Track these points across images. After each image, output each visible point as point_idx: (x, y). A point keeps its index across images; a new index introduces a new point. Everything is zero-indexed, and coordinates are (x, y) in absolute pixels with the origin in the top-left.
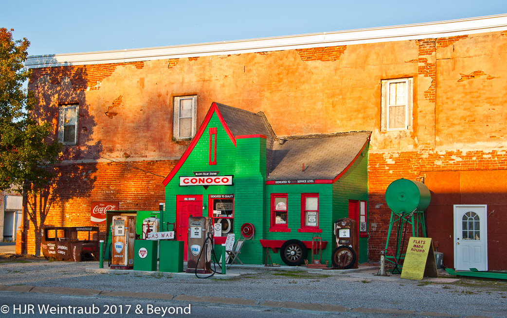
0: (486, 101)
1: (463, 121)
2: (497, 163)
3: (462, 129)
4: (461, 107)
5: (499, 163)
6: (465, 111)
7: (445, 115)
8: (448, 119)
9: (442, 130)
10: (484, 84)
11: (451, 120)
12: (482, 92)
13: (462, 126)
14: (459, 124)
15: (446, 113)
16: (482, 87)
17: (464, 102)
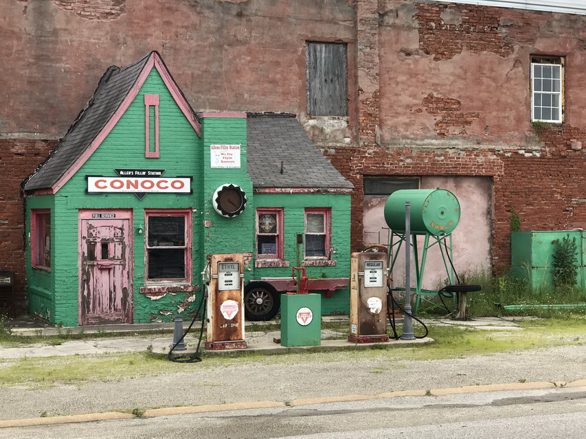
0: (433, 88)
1: (408, 111)
2: (449, 168)
3: (407, 121)
4: (406, 92)
5: (453, 168)
6: (411, 98)
7: (388, 101)
8: (392, 107)
9: (386, 120)
10: (431, 66)
11: (395, 107)
12: (429, 75)
13: (408, 118)
14: (405, 114)
15: (389, 98)
16: (428, 69)
17: (409, 86)
